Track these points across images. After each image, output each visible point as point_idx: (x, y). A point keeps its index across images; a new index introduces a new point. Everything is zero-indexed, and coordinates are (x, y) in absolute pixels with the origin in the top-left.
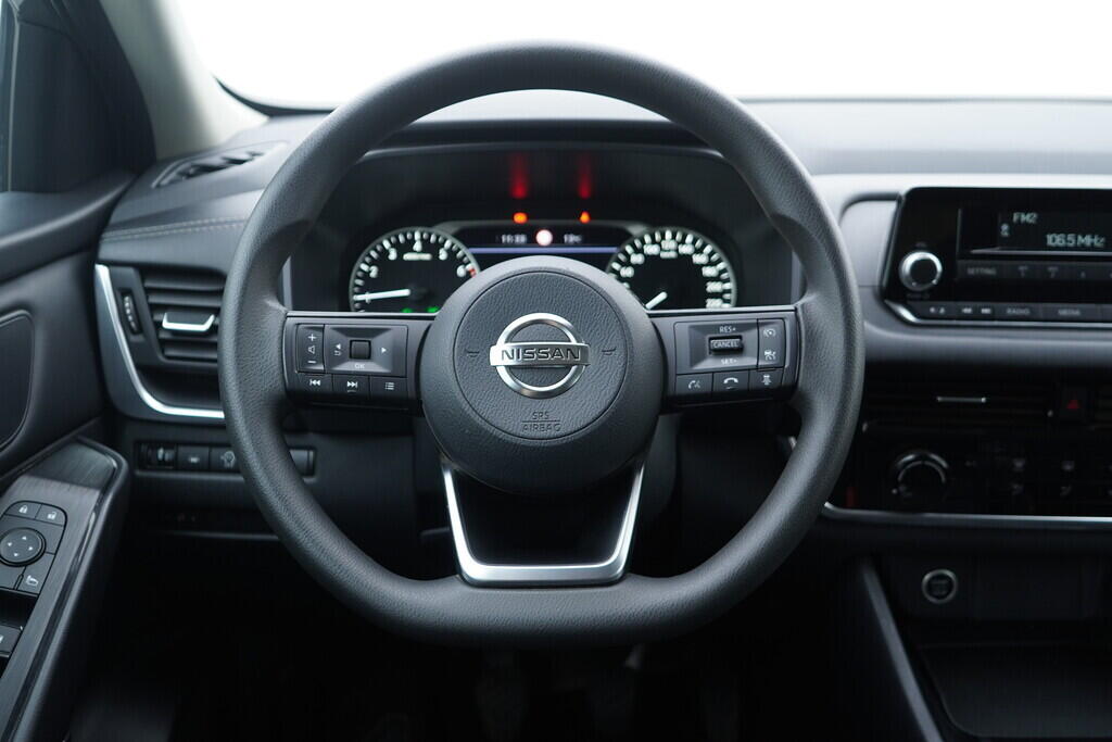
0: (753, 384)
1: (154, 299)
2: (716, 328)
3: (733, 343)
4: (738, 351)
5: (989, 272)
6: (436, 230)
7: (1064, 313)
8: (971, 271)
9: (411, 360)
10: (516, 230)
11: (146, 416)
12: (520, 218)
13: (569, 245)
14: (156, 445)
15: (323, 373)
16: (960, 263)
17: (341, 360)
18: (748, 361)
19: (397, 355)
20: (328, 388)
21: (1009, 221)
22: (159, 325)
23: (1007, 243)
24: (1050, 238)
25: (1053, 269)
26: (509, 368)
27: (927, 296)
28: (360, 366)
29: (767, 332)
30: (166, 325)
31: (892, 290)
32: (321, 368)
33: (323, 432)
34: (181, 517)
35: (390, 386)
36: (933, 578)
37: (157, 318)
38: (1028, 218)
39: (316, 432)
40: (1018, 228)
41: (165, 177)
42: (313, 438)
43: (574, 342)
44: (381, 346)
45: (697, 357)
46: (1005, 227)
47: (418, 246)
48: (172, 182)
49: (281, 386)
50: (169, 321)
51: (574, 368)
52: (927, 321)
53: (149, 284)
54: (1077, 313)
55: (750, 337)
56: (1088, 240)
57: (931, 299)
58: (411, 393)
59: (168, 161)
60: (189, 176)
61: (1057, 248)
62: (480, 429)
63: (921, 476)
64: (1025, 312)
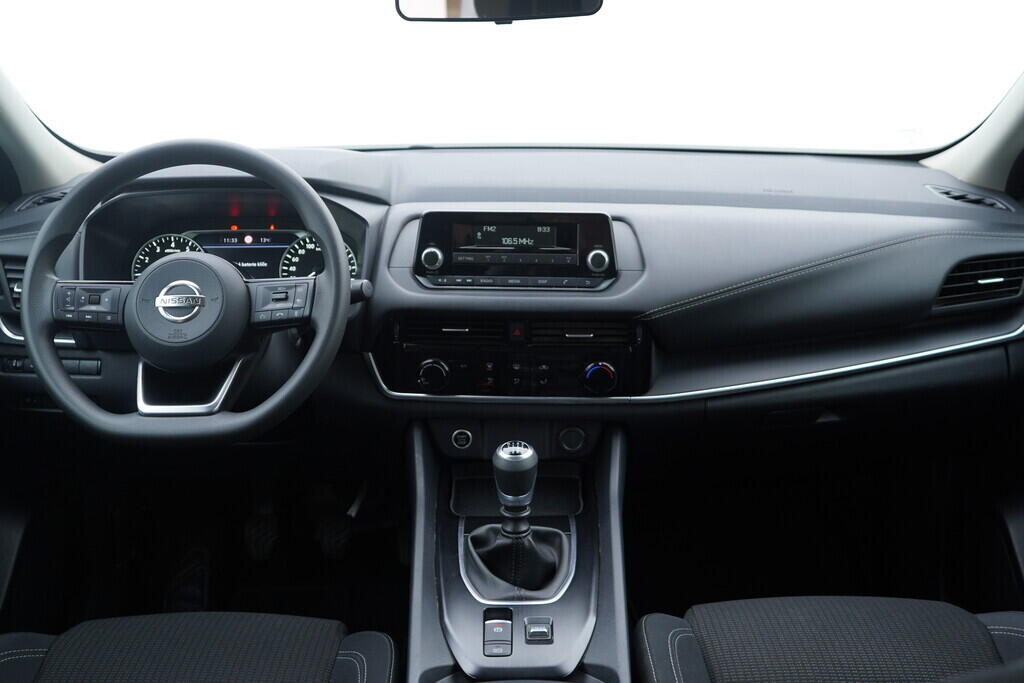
0: (290, 316)
1: (10, 276)
2: (276, 288)
3: (283, 296)
4: (286, 299)
5: (469, 259)
6: (183, 235)
7: (511, 281)
8: (460, 259)
9: (120, 305)
10: (233, 235)
11: (6, 341)
12: (235, 228)
13: (263, 244)
14: (12, 358)
15: (73, 311)
16: (455, 254)
17: (84, 305)
18: (288, 305)
19: (114, 302)
20: (76, 319)
21: (481, 231)
22: (12, 290)
23: (480, 243)
24: (504, 239)
25: (504, 257)
26: (165, 308)
27: (437, 272)
28: (93, 308)
29: (299, 290)
30: (16, 290)
31: (419, 269)
32: (73, 308)
33: (106, 350)
34: (28, 400)
35: (109, 318)
36: (459, 433)
37: (11, 286)
38: (491, 229)
39: (101, 350)
40: (486, 234)
41: (22, 206)
42: (100, 354)
43: (198, 295)
44: (106, 299)
45: (265, 303)
46: (479, 234)
47: (173, 245)
48: (28, 208)
49: (50, 316)
50: (18, 288)
51: (197, 308)
52: (439, 287)
53: (6, 267)
54: (518, 281)
55: (291, 293)
56: (524, 241)
57: (439, 274)
58: (120, 321)
59: (27, 195)
60: (39, 204)
61: (508, 246)
62: (147, 338)
63: (432, 372)
64: (491, 281)
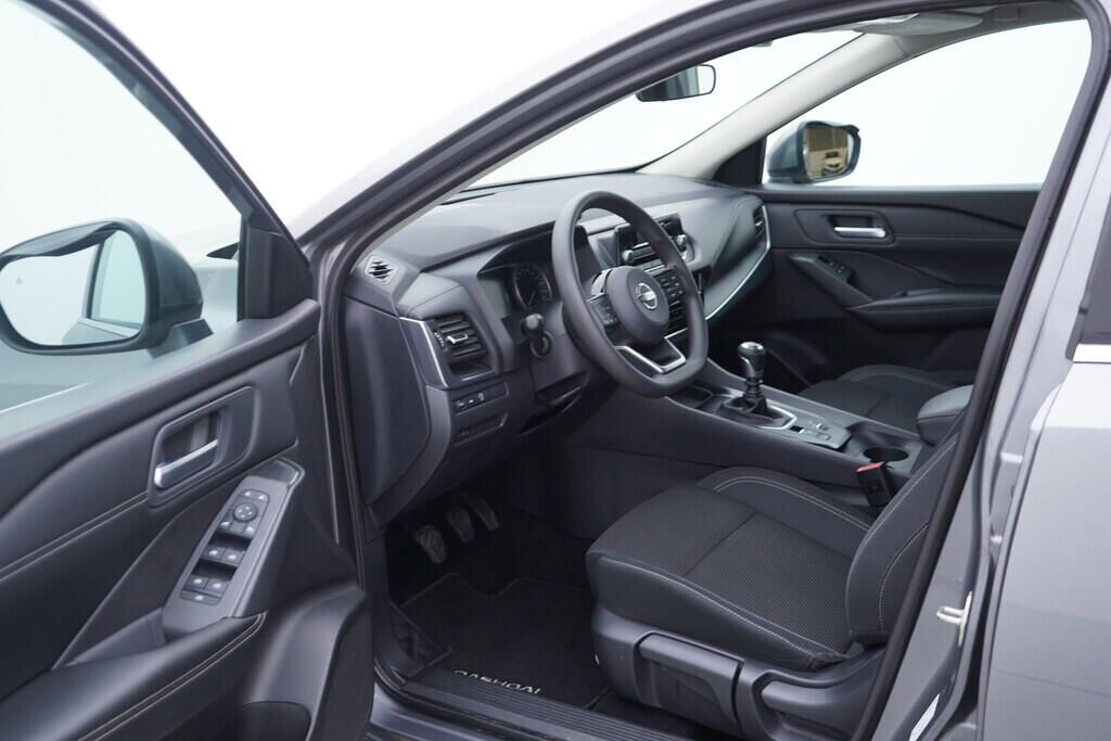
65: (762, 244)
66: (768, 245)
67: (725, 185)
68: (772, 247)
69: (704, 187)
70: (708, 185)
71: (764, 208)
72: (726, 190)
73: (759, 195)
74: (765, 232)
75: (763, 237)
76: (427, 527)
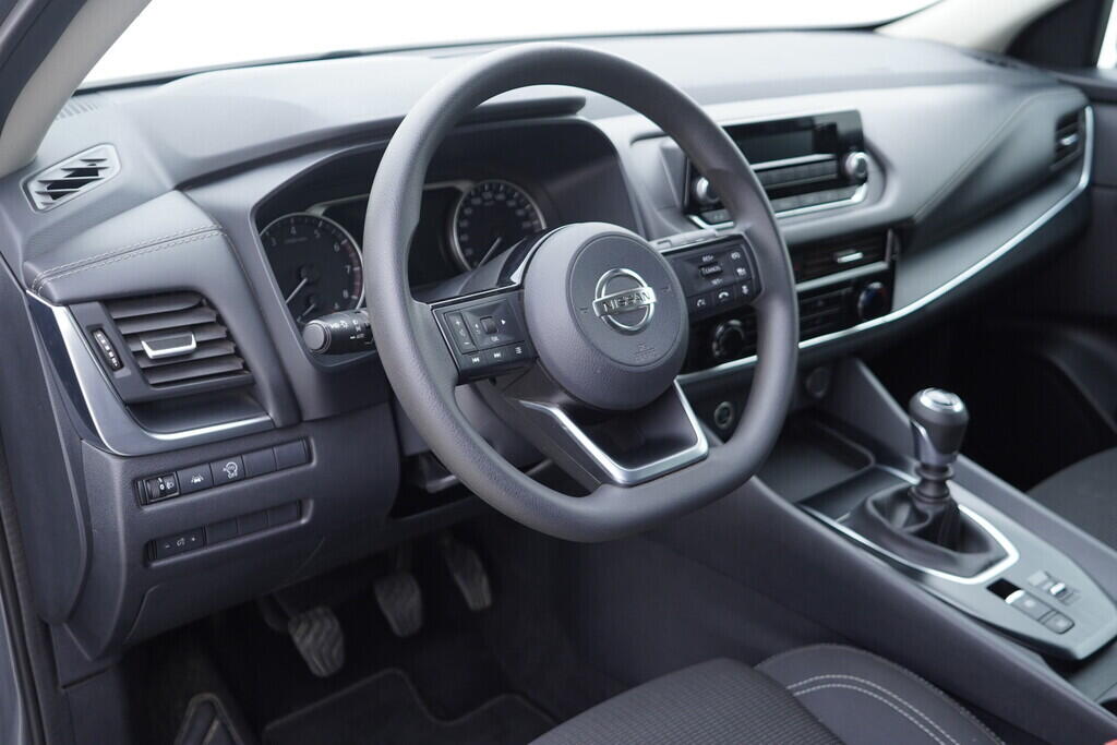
0: (737, 295)
3: (718, 268)
4: (721, 273)
14: (155, 477)
15: (476, 351)
17: (483, 338)
18: (728, 280)
20: (485, 363)
22: (139, 354)
28: (495, 340)
29: (734, 256)
30: (151, 353)
31: (692, 206)
32: (474, 346)
35: (519, 350)
36: (720, 410)
42: (305, 428)
44: (502, 321)
50: (154, 347)
58: (531, 353)
65: (1072, 178)
66: (1084, 181)
67: (1020, 65)
68: (1092, 183)
69: (981, 66)
70: (989, 62)
71: (1089, 112)
72: (1023, 73)
73: (1084, 89)
74: (1081, 156)
75: (1075, 165)
76: (320, 610)
